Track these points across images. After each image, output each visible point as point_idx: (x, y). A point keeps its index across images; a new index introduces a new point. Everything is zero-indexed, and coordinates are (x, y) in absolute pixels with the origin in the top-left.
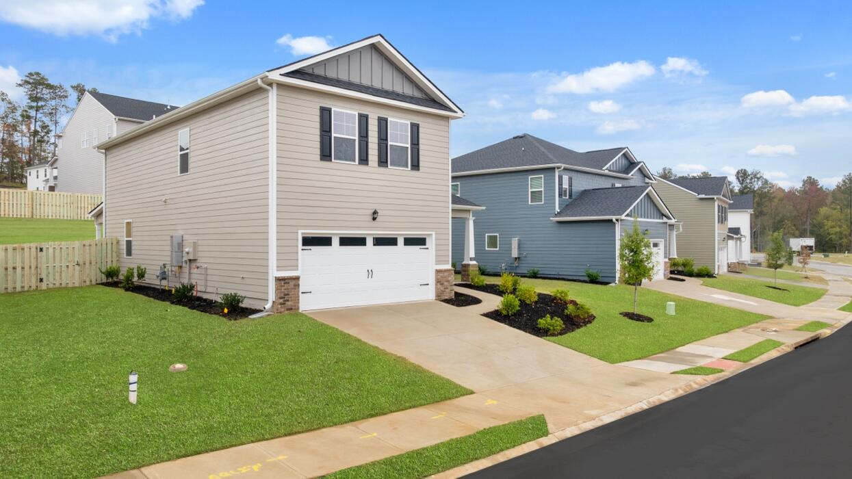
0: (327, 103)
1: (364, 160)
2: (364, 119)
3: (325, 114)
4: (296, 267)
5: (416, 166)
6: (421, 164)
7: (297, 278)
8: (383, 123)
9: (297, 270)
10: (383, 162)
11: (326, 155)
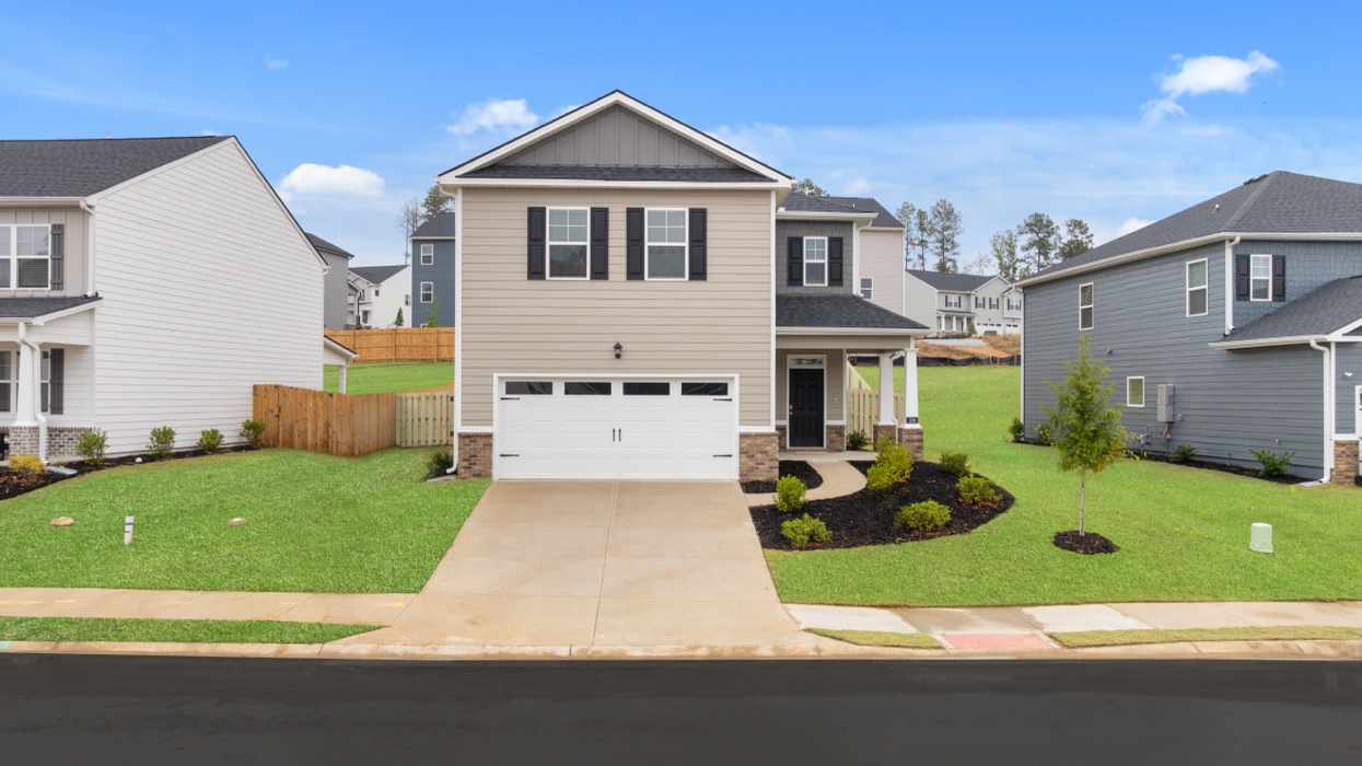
0: (536, 202)
1: (600, 272)
2: (600, 217)
3: (536, 218)
4: (489, 422)
5: (699, 273)
6: (710, 270)
7: (489, 436)
8: (635, 218)
9: (492, 425)
10: (634, 272)
11: (535, 272)
